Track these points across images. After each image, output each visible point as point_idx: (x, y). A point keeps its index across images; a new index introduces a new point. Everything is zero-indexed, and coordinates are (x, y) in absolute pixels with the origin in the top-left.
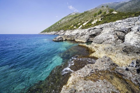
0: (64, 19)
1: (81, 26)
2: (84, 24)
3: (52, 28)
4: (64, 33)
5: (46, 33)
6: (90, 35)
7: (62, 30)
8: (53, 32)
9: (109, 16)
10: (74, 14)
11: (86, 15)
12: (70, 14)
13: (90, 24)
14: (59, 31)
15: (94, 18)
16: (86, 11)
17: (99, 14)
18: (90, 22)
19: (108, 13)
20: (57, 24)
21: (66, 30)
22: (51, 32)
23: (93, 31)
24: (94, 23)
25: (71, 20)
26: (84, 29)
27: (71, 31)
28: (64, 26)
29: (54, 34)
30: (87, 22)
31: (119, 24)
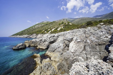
0: (38, 25)
1: (50, 31)
2: (52, 30)
3: (25, 31)
4: (36, 36)
5: (18, 36)
6: (50, 42)
7: (34, 34)
8: (25, 35)
9: (68, 25)
10: (46, 22)
11: (54, 24)
12: (43, 22)
13: (56, 30)
14: (32, 34)
15: (59, 26)
16: (54, 21)
17: (62, 24)
18: (57, 29)
19: (67, 24)
20: (31, 28)
21: (38, 34)
22: (24, 35)
23: (52, 39)
24: (59, 30)
25: (43, 26)
26: (52, 33)
27: (42, 35)
28: (37, 30)
29: (27, 38)
30: (55, 29)
31: (68, 34)
